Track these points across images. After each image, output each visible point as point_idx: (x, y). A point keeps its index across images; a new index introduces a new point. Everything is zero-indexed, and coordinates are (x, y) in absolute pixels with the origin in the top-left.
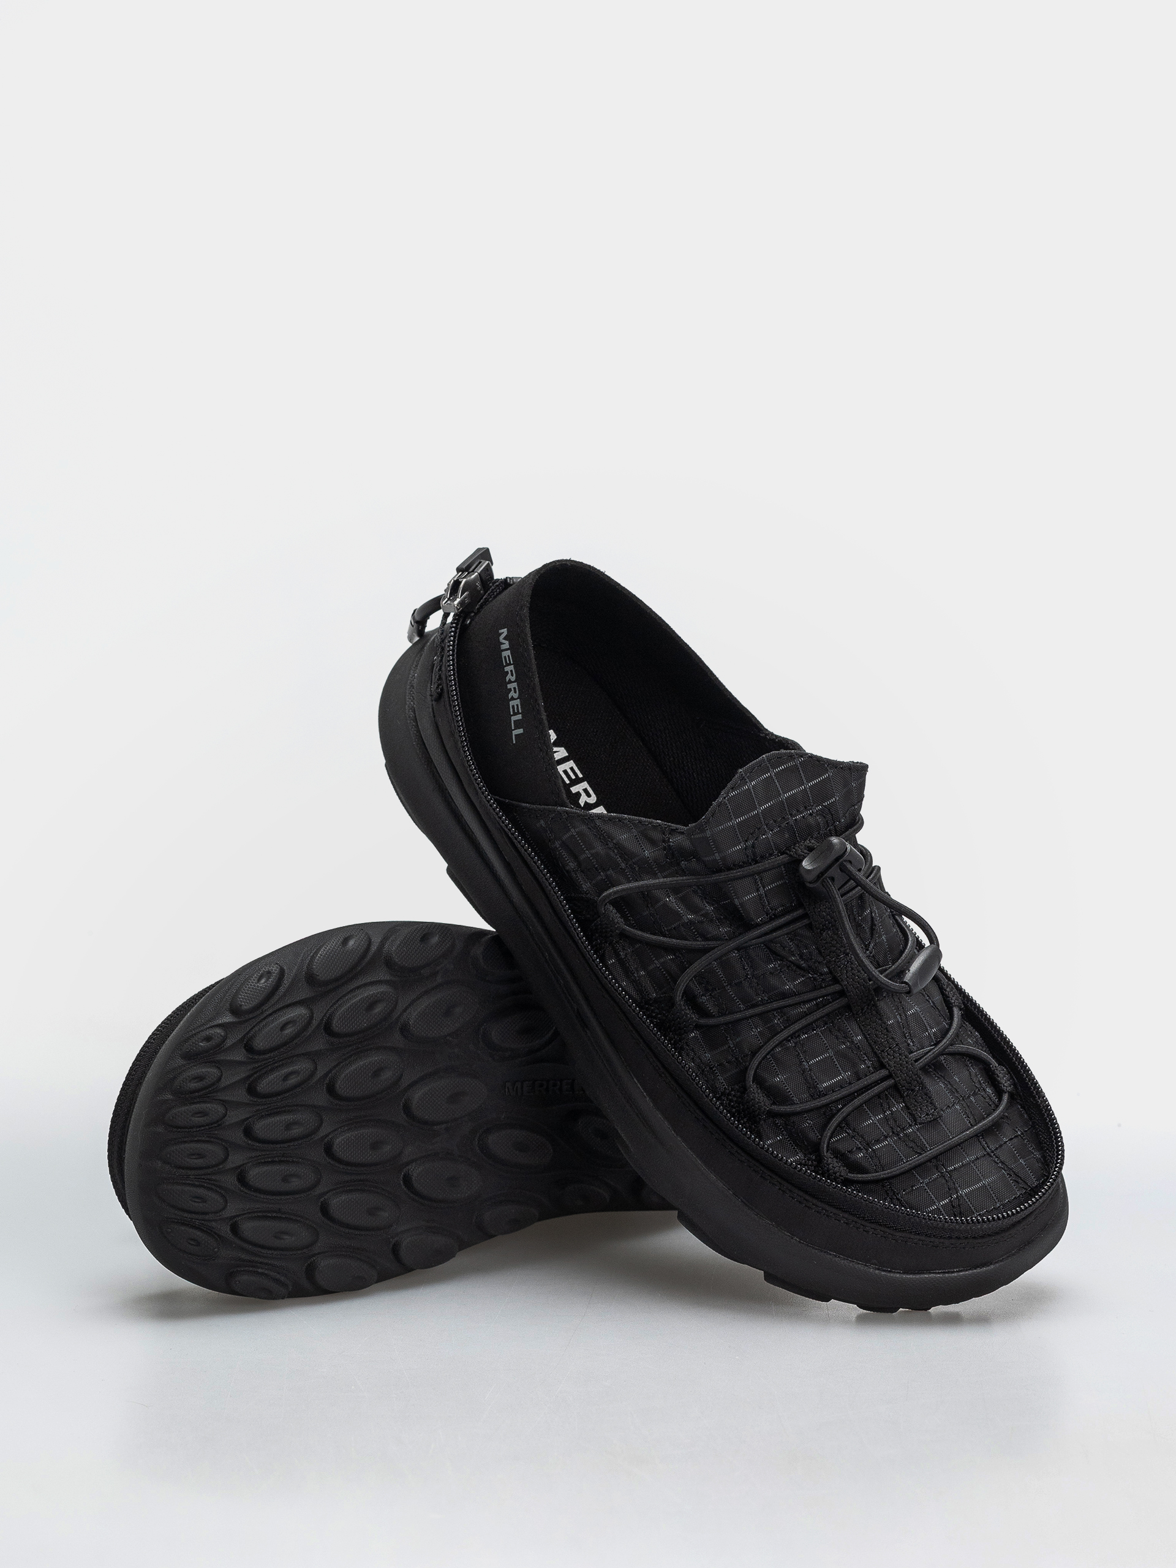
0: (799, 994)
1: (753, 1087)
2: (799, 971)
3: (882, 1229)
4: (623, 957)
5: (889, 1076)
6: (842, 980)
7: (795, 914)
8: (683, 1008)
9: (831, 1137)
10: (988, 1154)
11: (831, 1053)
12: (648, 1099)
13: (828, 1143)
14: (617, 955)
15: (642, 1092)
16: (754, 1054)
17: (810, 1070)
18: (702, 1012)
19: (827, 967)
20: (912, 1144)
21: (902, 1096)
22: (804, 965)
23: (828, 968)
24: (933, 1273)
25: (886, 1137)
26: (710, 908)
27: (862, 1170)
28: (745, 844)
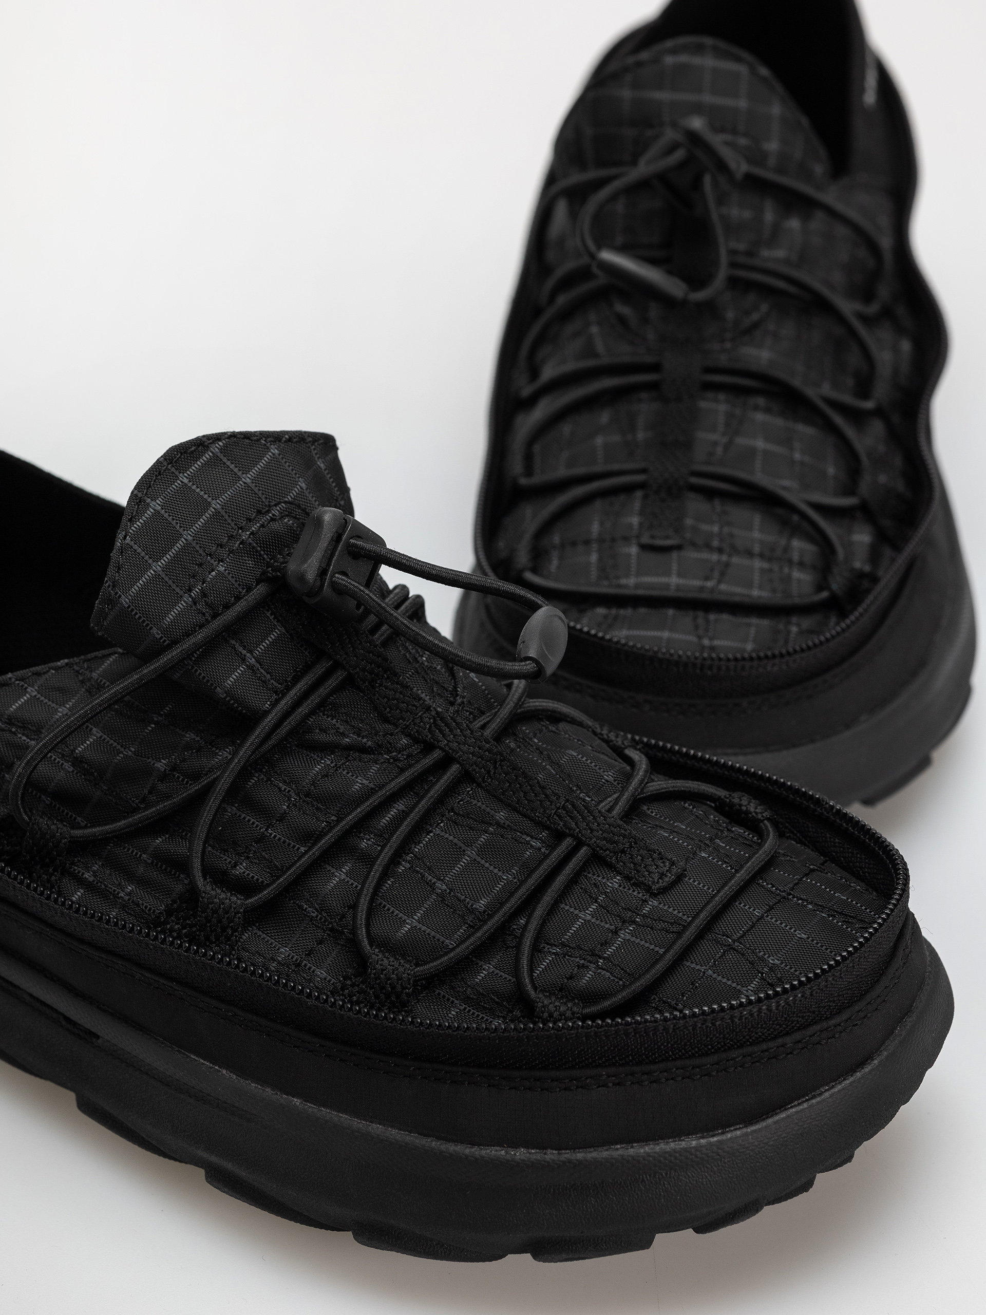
0: (381, 787)
1: (375, 955)
2: (366, 757)
3: (679, 1063)
4: (91, 879)
5: (579, 844)
6: (438, 742)
7: (319, 670)
8: (213, 893)
9: (531, 971)
10: (784, 898)
11: (471, 853)
12: (224, 1072)
13: (532, 981)
14: (81, 882)
15: (211, 1068)
16: (354, 907)
17: (451, 890)
18: (245, 887)
19: (407, 736)
20: (661, 925)
21: (611, 867)
22: (369, 743)
23: (409, 735)
24: (792, 1107)
25: (616, 933)
26: (189, 736)
27: (604, 996)
28: (190, 596)
